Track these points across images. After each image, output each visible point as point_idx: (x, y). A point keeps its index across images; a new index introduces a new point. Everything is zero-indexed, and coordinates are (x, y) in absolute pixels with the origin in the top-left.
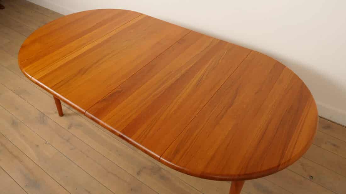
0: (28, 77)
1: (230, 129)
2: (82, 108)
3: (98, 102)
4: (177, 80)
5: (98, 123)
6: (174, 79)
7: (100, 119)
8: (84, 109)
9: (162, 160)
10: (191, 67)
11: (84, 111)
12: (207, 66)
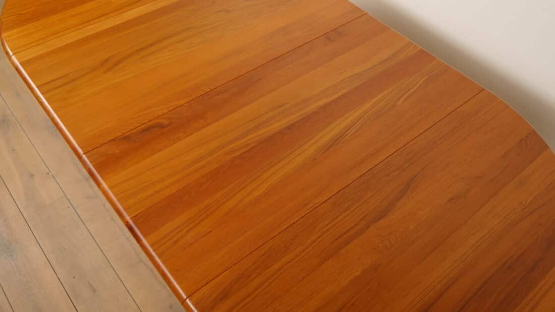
0: (7, 53)
1: (358, 274)
2: (79, 145)
3: (112, 140)
4: (290, 128)
5: (99, 184)
6: (285, 122)
7: (104, 180)
8: (81, 148)
9: (187, 304)
10: (330, 104)
11: (81, 151)
12: (368, 105)
